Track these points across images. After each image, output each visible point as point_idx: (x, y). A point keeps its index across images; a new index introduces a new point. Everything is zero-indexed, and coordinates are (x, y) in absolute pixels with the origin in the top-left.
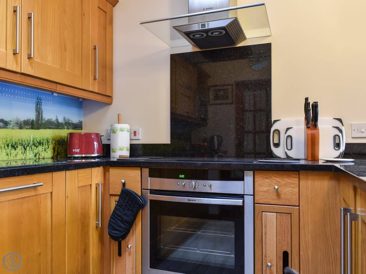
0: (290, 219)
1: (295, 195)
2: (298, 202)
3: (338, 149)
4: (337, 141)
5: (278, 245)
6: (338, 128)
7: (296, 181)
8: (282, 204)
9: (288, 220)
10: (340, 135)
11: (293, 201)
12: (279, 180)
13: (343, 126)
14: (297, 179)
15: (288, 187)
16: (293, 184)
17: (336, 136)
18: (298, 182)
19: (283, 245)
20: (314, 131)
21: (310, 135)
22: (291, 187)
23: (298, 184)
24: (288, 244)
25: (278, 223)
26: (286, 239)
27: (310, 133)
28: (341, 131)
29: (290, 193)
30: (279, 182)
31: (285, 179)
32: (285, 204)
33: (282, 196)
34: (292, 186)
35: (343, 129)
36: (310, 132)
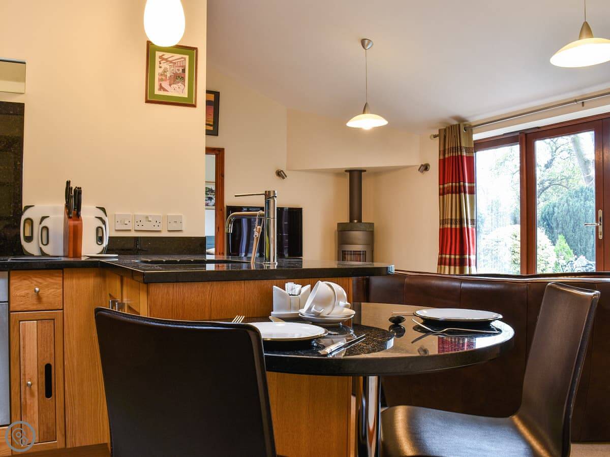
0: (53, 325)
1: (58, 297)
2: (62, 304)
3: (100, 243)
4: (100, 235)
5: (39, 359)
6: (100, 218)
7: (59, 280)
8: (44, 309)
9: (51, 326)
10: (103, 227)
11: (57, 304)
12: (40, 280)
13: (106, 216)
14: (61, 279)
15: (51, 289)
16: (56, 284)
17: (99, 229)
18: (61, 282)
19: (45, 357)
20: (76, 222)
21: (72, 228)
22: (53, 288)
23: (62, 284)
24: (51, 354)
25: (39, 332)
26: (48, 350)
27: (72, 225)
28: (104, 222)
29: (53, 295)
30: (41, 283)
31: (48, 279)
32: (48, 309)
33: (44, 299)
34: (55, 286)
35: (106, 219)
36: (72, 223)
